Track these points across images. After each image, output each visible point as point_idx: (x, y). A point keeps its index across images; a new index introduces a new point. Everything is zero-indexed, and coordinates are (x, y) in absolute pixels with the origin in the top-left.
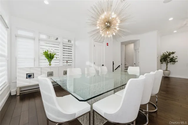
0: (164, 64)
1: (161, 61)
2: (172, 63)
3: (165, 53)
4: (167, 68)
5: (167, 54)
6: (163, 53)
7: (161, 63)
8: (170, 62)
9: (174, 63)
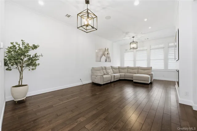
0: (15, 71)
1: (6, 64)
2: (31, 67)
3: (17, 43)
4: (21, 78)
5: (21, 46)
6: (12, 43)
7: (7, 69)
8: (28, 65)
9: (34, 67)
